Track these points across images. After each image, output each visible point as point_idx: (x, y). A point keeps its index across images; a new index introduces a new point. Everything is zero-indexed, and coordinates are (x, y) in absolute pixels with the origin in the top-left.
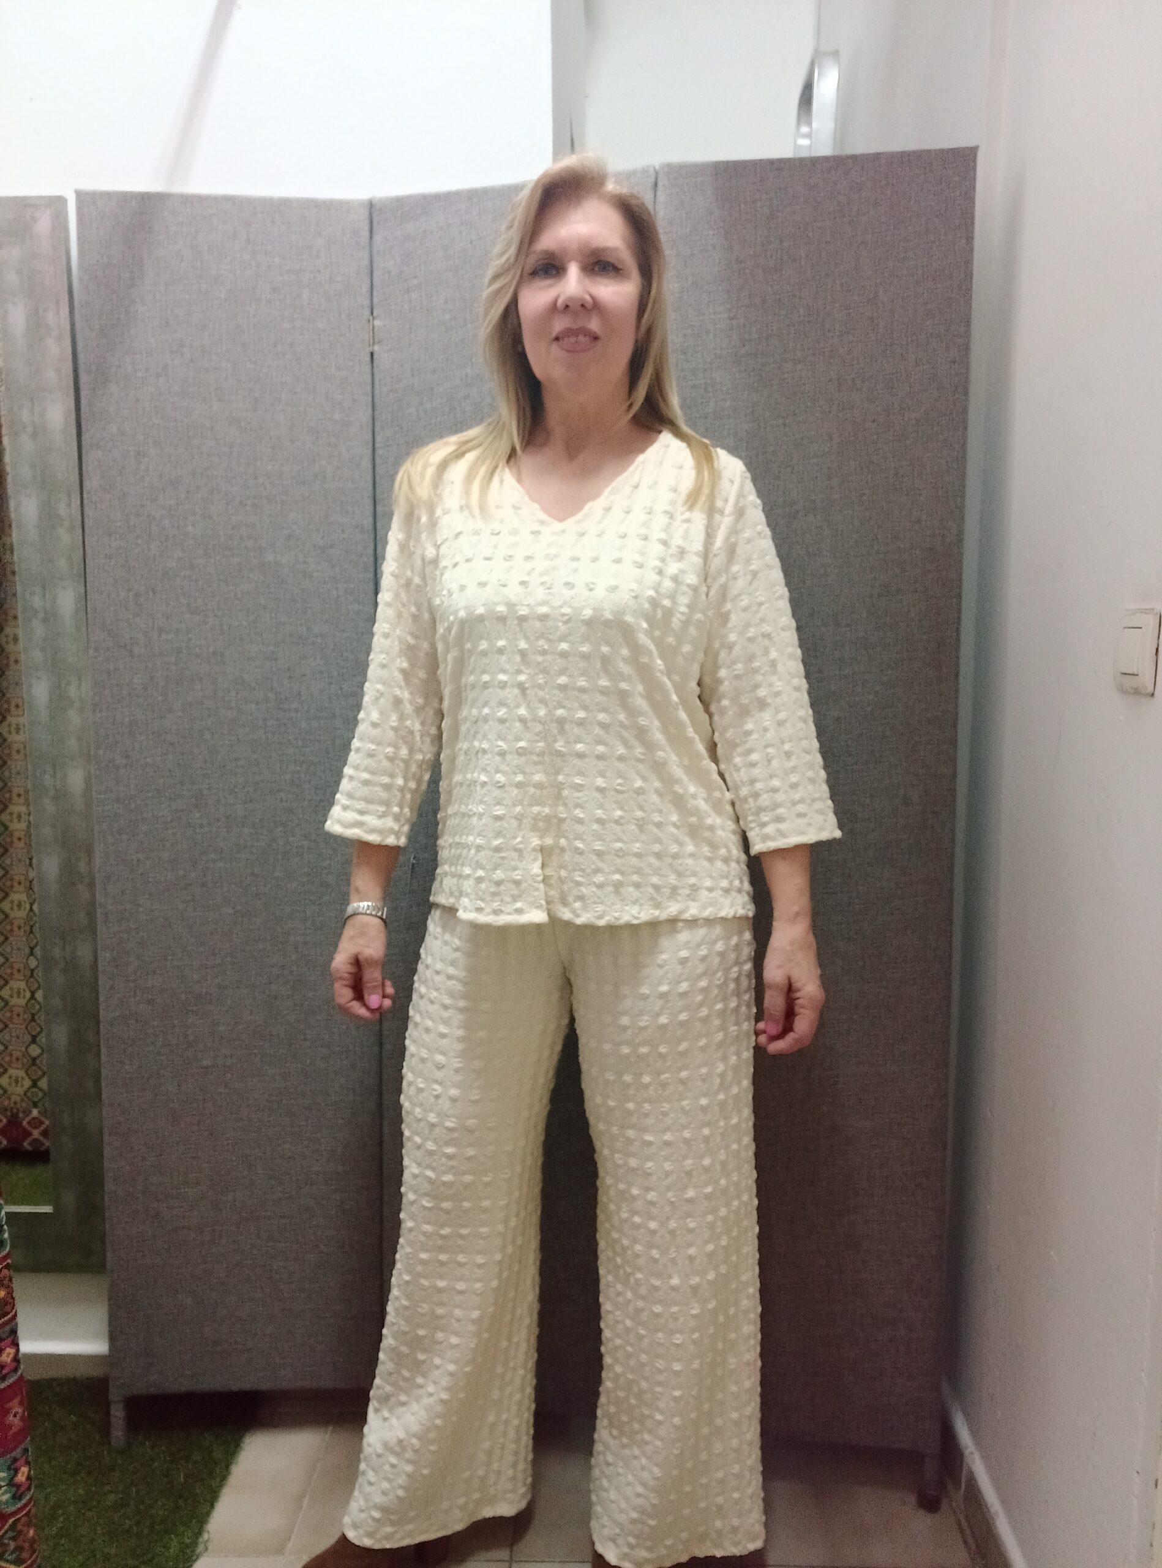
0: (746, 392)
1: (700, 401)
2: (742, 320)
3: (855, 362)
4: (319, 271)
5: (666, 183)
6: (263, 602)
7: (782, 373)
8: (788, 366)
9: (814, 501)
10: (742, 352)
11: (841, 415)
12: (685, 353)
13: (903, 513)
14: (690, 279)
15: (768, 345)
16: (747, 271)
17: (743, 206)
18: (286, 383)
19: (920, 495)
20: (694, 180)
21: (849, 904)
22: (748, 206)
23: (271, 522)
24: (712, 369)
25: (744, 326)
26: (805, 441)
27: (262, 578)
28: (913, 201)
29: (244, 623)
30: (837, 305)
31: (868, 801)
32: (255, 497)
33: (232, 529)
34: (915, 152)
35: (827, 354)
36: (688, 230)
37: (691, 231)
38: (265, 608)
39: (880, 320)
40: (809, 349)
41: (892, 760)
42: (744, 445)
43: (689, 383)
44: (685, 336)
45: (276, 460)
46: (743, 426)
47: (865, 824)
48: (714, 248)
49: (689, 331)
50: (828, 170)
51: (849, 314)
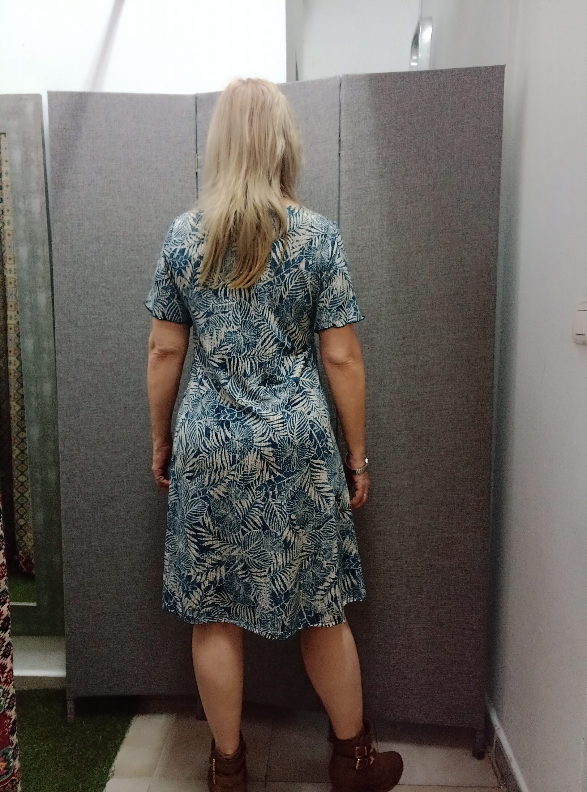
0: (387, 191)
2: (384, 155)
3: (442, 176)
5: (346, 84)
7: (405, 181)
8: (408, 178)
9: (421, 247)
10: (384, 171)
12: (355, 172)
13: (467, 253)
14: (358, 134)
15: (398, 167)
16: (387, 129)
17: (385, 96)
18: (153, 188)
19: (475, 243)
20: (360, 83)
21: (439, 452)
22: (388, 96)
24: (369, 180)
25: (385, 158)
26: (416, 216)
28: (472, 93)
32: (138, 246)
33: (127, 262)
34: (473, 68)
35: (428, 172)
37: (358, 109)
39: (455, 154)
40: (418, 169)
41: (460, 378)
42: (385, 218)
43: (358, 187)
44: (355, 163)
45: (149, 227)
46: (385, 208)
47: (447, 411)
48: (370, 117)
49: (357, 160)
50: (429, 78)
51: (439, 151)
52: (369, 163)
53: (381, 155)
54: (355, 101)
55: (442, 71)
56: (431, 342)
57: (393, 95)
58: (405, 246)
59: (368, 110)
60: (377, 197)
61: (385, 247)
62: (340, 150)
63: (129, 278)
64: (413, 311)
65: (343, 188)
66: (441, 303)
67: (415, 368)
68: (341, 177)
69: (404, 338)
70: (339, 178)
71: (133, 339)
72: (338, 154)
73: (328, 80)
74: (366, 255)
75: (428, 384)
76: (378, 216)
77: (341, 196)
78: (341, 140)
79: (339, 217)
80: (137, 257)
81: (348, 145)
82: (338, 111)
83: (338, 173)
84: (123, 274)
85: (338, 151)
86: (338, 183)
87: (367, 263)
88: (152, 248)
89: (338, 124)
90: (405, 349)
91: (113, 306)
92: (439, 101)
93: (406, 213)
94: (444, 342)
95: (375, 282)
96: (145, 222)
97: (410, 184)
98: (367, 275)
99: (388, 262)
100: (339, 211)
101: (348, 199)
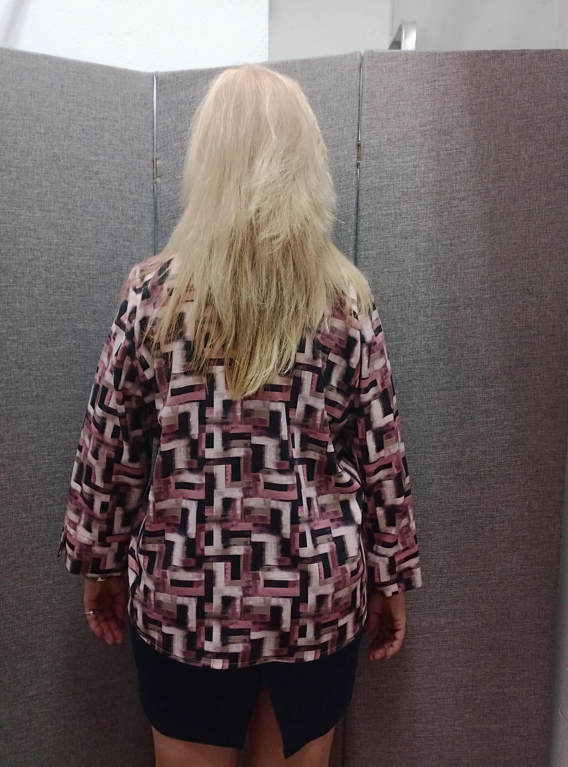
0: (425, 220)
1: (391, 225)
2: (423, 168)
3: (503, 201)
4: (116, 121)
5: (370, 65)
6: (75, 359)
7: (451, 207)
8: (455, 203)
9: (471, 299)
10: (422, 191)
11: (492, 238)
12: (381, 191)
13: (534, 310)
14: (386, 136)
15: (441, 186)
16: (428, 133)
17: (425, 85)
18: (92, 200)
19: (546, 297)
20: (390, 63)
21: (488, 580)
22: (429, 85)
23: (80, 301)
24: (399, 202)
25: (424, 173)
26: (466, 256)
27: (74, 342)
28: (548, 86)
29: (60, 374)
30: (491, 159)
31: (504, 508)
32: (68, 282)
33: (51, 305)
34: (550, 51)
35: (483, 195)
36: (385, 101)
37: (387, 101)
38: (76, 362)
39: (522, 172)
40: (470, 191)
41: (521, 481)
42: (422, 258)
43: (384, 212)
44: (381, 178)
45: (85, 256)
46: (422, 244)
47: (502, 524)
48: (404, 114)
49: (384, 174)
50: (489, 60)
51: (500, 166)
52: (400, 179)
53: (417, 169)
54: (382, 89)
55: (506, 52)
56: (482, 430)
57: (437, 83)
58: (448, 297)
59: (401, 103)
60: (411, 227)
61: (420, 299)
62: (359, 158)
63: (53, 328)
64: (457, 387)
65: (363, 214)
66: (496, 378)
67: (459, 465)
68: (360, 198)
69: (445, 424)
70: (358, 199)
71: (60, 416)
72: (356, 165)
73: (344, 58)
74: (393, 308)
75: (476, 487)
76: (412, 255)
77: (358, 225)
78: (362, 145)
79: (356, 254)
80: (67, 298)
81: (372, 152)
82: (358, 104)
83: (356, 192)
84: (46, 323)
85: (356, 159)
86: (355, 205)
87: (394, 320)
88: (90, 286)
89: (358, 121)
90: (445, 439)
91: (30, 369)
92: (502, 95)
93: (452, 251)
94: (500, 432)
95: (405, 345)
96: (79, 249)
97: (458, 210)
98: (394, 336)
99: (424, 319)
100: (356, 245)
101: (369, 229)
